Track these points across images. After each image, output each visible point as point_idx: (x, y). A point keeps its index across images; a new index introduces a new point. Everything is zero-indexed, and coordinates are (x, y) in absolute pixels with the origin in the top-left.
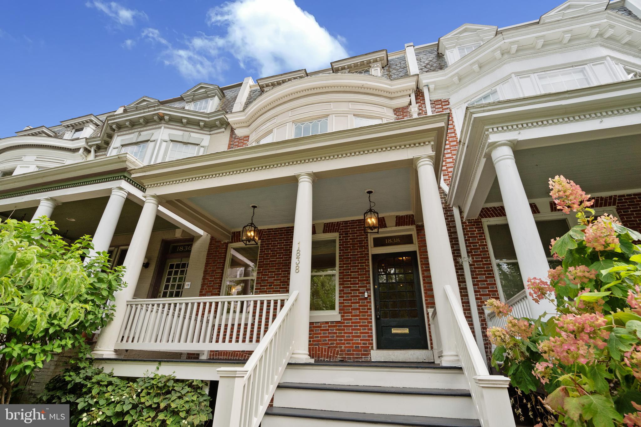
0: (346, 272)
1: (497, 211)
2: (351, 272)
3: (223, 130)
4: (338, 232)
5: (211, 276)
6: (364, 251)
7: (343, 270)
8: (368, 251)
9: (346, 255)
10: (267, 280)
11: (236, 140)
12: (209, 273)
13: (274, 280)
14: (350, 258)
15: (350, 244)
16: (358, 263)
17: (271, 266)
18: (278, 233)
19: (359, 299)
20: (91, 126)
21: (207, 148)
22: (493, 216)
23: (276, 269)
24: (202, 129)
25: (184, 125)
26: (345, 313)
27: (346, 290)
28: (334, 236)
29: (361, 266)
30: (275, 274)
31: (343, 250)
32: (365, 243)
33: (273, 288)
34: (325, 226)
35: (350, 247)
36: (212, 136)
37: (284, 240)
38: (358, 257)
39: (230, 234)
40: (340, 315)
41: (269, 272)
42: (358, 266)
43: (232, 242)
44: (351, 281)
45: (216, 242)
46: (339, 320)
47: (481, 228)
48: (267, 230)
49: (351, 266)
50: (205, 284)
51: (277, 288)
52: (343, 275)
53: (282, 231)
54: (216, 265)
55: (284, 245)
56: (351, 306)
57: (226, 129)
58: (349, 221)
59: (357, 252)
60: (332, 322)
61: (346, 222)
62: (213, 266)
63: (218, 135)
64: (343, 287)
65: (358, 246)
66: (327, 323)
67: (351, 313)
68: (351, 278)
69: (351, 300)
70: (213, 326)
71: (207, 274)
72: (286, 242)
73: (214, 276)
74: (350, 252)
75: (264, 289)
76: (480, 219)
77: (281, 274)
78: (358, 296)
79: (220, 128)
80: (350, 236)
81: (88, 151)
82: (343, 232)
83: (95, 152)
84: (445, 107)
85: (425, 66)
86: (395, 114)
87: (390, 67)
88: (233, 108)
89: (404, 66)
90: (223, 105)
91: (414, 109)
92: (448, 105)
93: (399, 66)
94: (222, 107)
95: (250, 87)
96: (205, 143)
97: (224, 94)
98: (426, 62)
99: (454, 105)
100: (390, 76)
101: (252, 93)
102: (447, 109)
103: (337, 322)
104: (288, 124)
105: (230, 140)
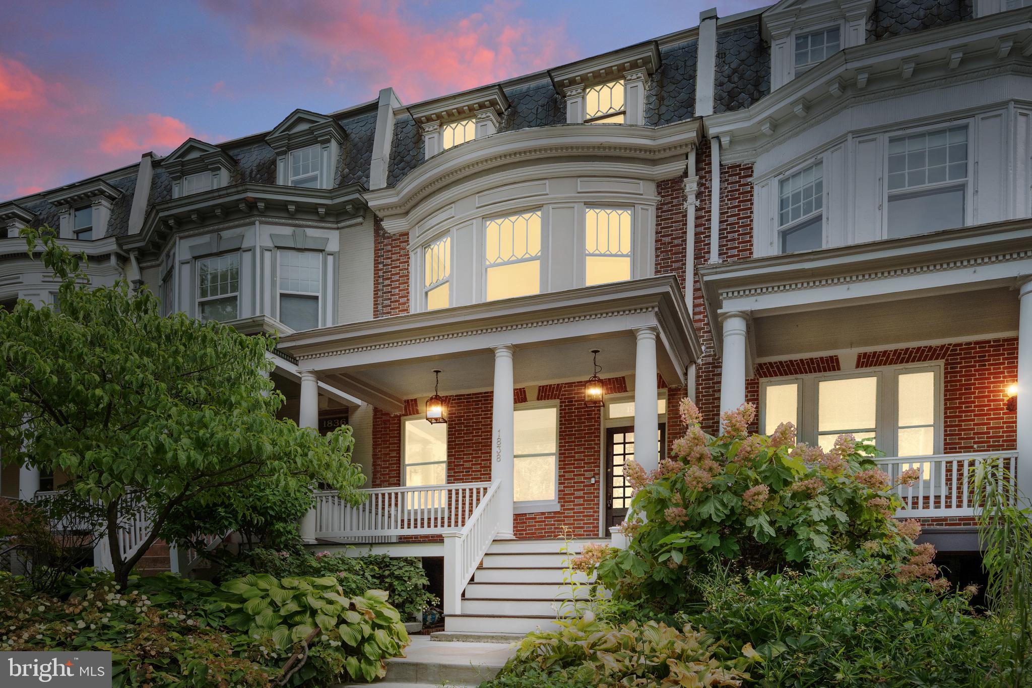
0: (568, 453)
1: (783, 367)
2: (575, 453)
3: (360, 220)
4: (558, 398)
5: (384, 461)
6: (594, 425)
7: (565, 450)
8: (599, 425)
9: (569, 431)
10: (463, 465)
11: (386, 241)
12: (381, 458)
13: (472, 465)
14: (575, 434)
15: (575, 416)
16: (585, 441)
17: (467, 447)
18: (473, 401)
19: (584, 486)
20: (104, 202)
21: (337, 255)
22: (776, 375)
23: (473, 450)
24: (322, 219)
25: (292, 216)
26: (565, 502)
27: (567, 475)
28: (554, 404)
29: (588, 445)
30: (472, 458)
31: (565, 424)
32: (595, 414)
33: (472, 475)
34: (539, 390)
35: (575, 420)
36: (342, 231)
37: (482, 411)
38: (585, 434)
39: (401, 403)
40: (559, 505)
41: (464, 455)
42: (585, 445)
43: (406, 415)
44: (574, 464)
45: (382, 414)
46: (558, 510)
47: (755, 392)
48: (456, 396)
49: (575, 446)
50: (378, 472)
51: (477, 475)
52: (564, 457)
53: (478, 397)
54: (388, 447)
55: (482, 418)
56: (573, 494)
57: (364, 218)
58: (575, 383)
59: (584, 426)
60: (549, 513)
61: (570, 385)
62: (384, 448)
63: (353, 229)
64: (564, 472)
65: (585, 419)
66: (543, 513)
67: (574, 501)
68: (575, 460)
69: (574, 486)
71: (378, 458)
72: (485, 414)
73: (389, 461)
74: (574, 427)
75: (460, 476)
76: (758, 379)
77: (481, 457)
78: (583, 482)
79: (354, 216)
80: (575, 405)
81: (123, 260)
82: (565, 398)
83: (139, 261)
84: (743, 181)
85: (729, 77)
86: (659, 193)
87: (664, 73)
88: (369, 169)
89: (691, 72)
90: (348, 160)
91: (691, 185)
92: (751, 176)
93: (681, 71)
94: (348, 165)
95: (395, 113)
96: (333, 245)
97: (344, 131)
98: (733, 66)
99: (760, 178)
100: (661, 99)
101: (399, 129)
102: (747, 184)
103: (555, 513)
104: (474, 221)
105: (375, 241)
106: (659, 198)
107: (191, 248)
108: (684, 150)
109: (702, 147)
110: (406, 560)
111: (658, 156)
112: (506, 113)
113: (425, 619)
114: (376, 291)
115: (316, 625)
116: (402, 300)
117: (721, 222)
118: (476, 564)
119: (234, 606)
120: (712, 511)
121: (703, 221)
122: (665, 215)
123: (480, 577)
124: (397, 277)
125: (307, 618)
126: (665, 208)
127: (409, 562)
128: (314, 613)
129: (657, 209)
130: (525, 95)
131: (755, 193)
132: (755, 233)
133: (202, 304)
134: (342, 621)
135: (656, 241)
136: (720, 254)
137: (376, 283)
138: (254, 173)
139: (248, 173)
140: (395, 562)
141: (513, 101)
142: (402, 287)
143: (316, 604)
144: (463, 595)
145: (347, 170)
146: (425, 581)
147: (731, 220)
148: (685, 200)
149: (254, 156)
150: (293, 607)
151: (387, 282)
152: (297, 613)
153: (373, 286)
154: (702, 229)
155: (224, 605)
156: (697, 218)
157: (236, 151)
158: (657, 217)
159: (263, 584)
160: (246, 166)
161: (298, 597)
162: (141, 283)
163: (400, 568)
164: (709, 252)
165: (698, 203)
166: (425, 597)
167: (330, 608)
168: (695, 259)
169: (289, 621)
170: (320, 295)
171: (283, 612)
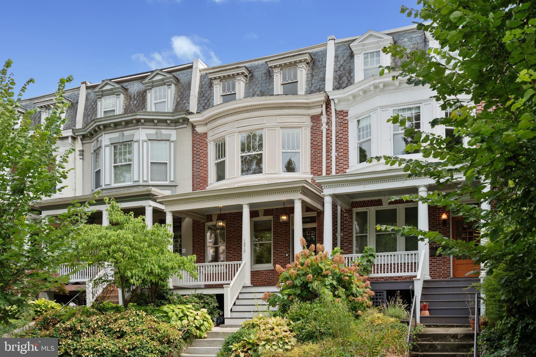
0: (277, 242)
1: (361, 203)
2: (280, 242)
3: (186, 126)
4: (272, 215)
5: (198, 245)
6: (287, 229)
7: (275, 240)
9: (277, 231)
10: (232, 247)
11: (197, 136)
12: (196, 243)
13: (236, 247)
14: (279, 233)
15: (279, 224)
16: (283, 236)
19: (284, 257)
21: (175, 142)
22: (359, 207)
23: (237, 240)
24: (169, 125)
25: (156, 125)
28: (270, 218)
29: (285, 238)
30: (236, 243)
31: (275, 228)
34: (264, 211)
35: (279, 226)
36: (177, 130)
39: (205, 216)
40: (273, 266)
41: (233, 242)
42: (283, 238)
43: (207, 222)
44: (279, 247)
45: (197, 222)
47: (351, 215)
48: (229, 213)
49: (279, 238)
50: (195, 250)
51: (238, 252)
53: (238, 214)
54: (200, 238)
56: (279, 261)
57: (187, 124)
58: (279, 208)
59: (283, 229)
60: (269, 270)
61: (277, 209)
62: (198, 238)
63: (182, 129)
64: (275, 251)
65: (283, 226)
66: (267, 270)
68: (280, 245)
69: (279, 258)
70: (205, 274)
73: (200, 244)
74: (279, 229)
75: (231, 252)
76: (352, 209)
79: (183, 124)
80: (279, 219)
81: (74, 138)
82: (275, 216)
83: (82, 140)
84: (344, 118)
85: (339, 68)
86: (312, 121)
87: (314, 63)
88: (189, 99)
89: (324, 64)
90: (179, 93)
91: (324, 119)
92: (347, 116)
93: (321, 63)
94: (179, 96)
95: (200, 71)
96: (173, 138)
97: (177, 79)
98: (341, 63)
99: (351, 118)
100: (313, 76)
101: (202, 79)
102: (346, 120)
103: (272, 270)
104: (235, 134)
105: (192, 136)
106: (312, 124)
107: (110, 139)
108: (321, 104)
109: (328, 102)
110: (209, 295)
111: (310, 105)
112: (249, 76)
113: (217, 321)
114: (193, 161)
115: (188, 320)
116: (205, 166)
117: (336, 136)
118: (236, 297)
119: (164, 315)
120: (297, 283)
121: (329, 135)
122: (315, 132)
123: (238, 302)
124: (202, 154)
125: (186, 318)
126: (314, 128)
127: (211, 296)
128: (187, 316)
129: (311, 129)
130: (257, 67)
131: (349, 123)
132: (349, 142)
133: (115, 167)
134: (195, 319)
135: (311, 143)
136: (336, 151)
137: (193, 157)
138: (136, 96)
139: (133, 96)
140: (205, 296)
141: (252, 70)
142: (204, 159)
143: (188, 314)
144: (231, 310)
145: (179, 99)
146: (217, 304)
147: (341, 135)
148: (322, 125)
149: (135, 87)
150: (181, 315)
151: (198, 157)
152: (183, 316)
153: (191, 158)
154: (329, 139)
155: (162, 314)
156: (327, 134)
157: (127, 84)
158: (311, 132)
159: (171, 307)
160: (132, 92)
161: (182, 311)
162: (83, 151)
163: (207, 299)
164: (331, 150)
165: (327, 127)
166: (217, 311)
167: (191, 315)
168: (326, 152)
169: (181, 319)
170: (168, 162)
171: (179, 316)
